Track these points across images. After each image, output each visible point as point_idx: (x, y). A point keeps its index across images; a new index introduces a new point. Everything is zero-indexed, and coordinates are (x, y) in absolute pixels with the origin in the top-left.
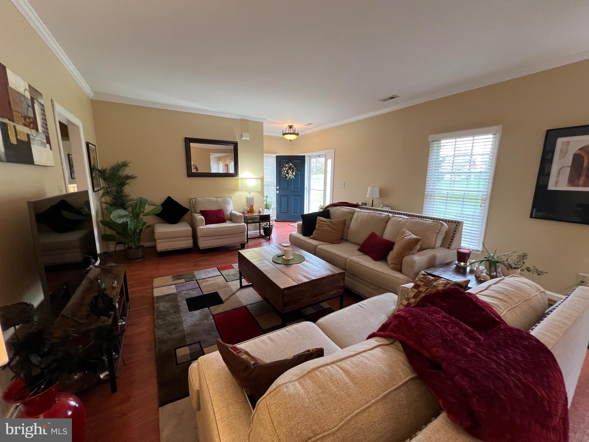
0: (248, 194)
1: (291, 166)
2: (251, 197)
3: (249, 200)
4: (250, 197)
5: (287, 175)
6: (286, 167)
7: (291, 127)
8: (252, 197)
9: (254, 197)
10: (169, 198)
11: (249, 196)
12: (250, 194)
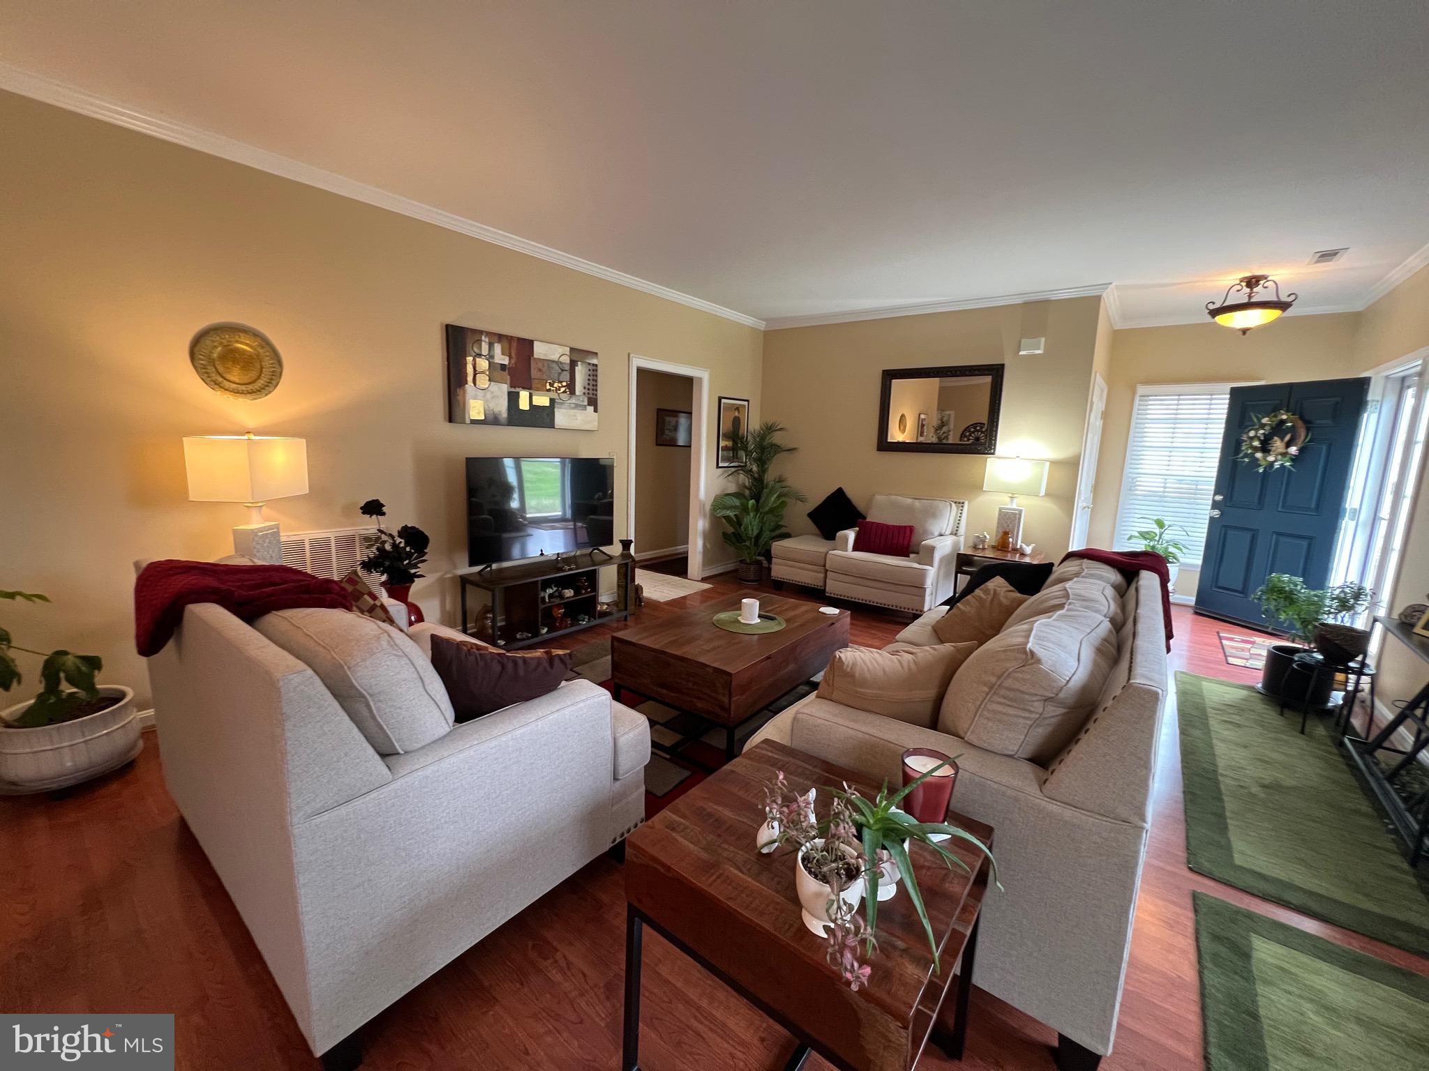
0: (1008, 500)
1: (1283, 422)
2: (1014, 510)
3: (1005, 516)
4: (1011, 509)
5: (1259, 455)
6: (1263, 426)
7: (1252, 282)
8: (1016, 510)
9: (1021, 511)
10: (840, 492)
11: (1009, 506)
12: (1012, 501)
